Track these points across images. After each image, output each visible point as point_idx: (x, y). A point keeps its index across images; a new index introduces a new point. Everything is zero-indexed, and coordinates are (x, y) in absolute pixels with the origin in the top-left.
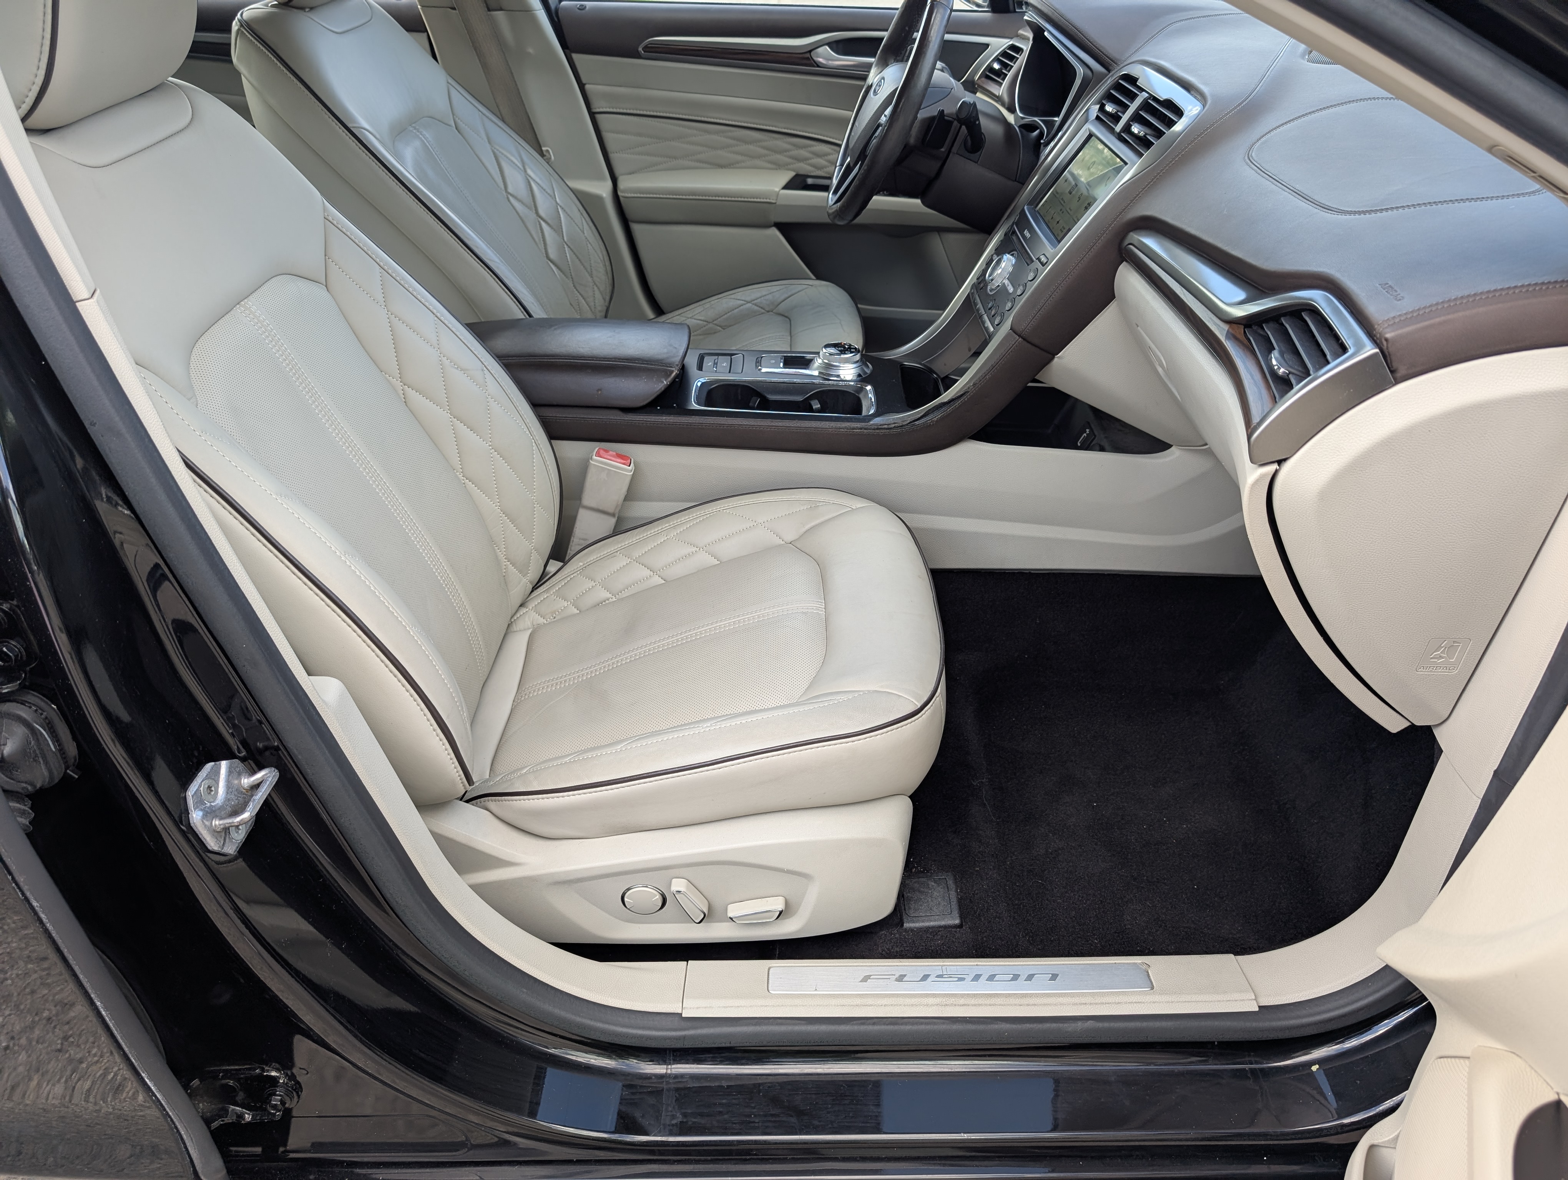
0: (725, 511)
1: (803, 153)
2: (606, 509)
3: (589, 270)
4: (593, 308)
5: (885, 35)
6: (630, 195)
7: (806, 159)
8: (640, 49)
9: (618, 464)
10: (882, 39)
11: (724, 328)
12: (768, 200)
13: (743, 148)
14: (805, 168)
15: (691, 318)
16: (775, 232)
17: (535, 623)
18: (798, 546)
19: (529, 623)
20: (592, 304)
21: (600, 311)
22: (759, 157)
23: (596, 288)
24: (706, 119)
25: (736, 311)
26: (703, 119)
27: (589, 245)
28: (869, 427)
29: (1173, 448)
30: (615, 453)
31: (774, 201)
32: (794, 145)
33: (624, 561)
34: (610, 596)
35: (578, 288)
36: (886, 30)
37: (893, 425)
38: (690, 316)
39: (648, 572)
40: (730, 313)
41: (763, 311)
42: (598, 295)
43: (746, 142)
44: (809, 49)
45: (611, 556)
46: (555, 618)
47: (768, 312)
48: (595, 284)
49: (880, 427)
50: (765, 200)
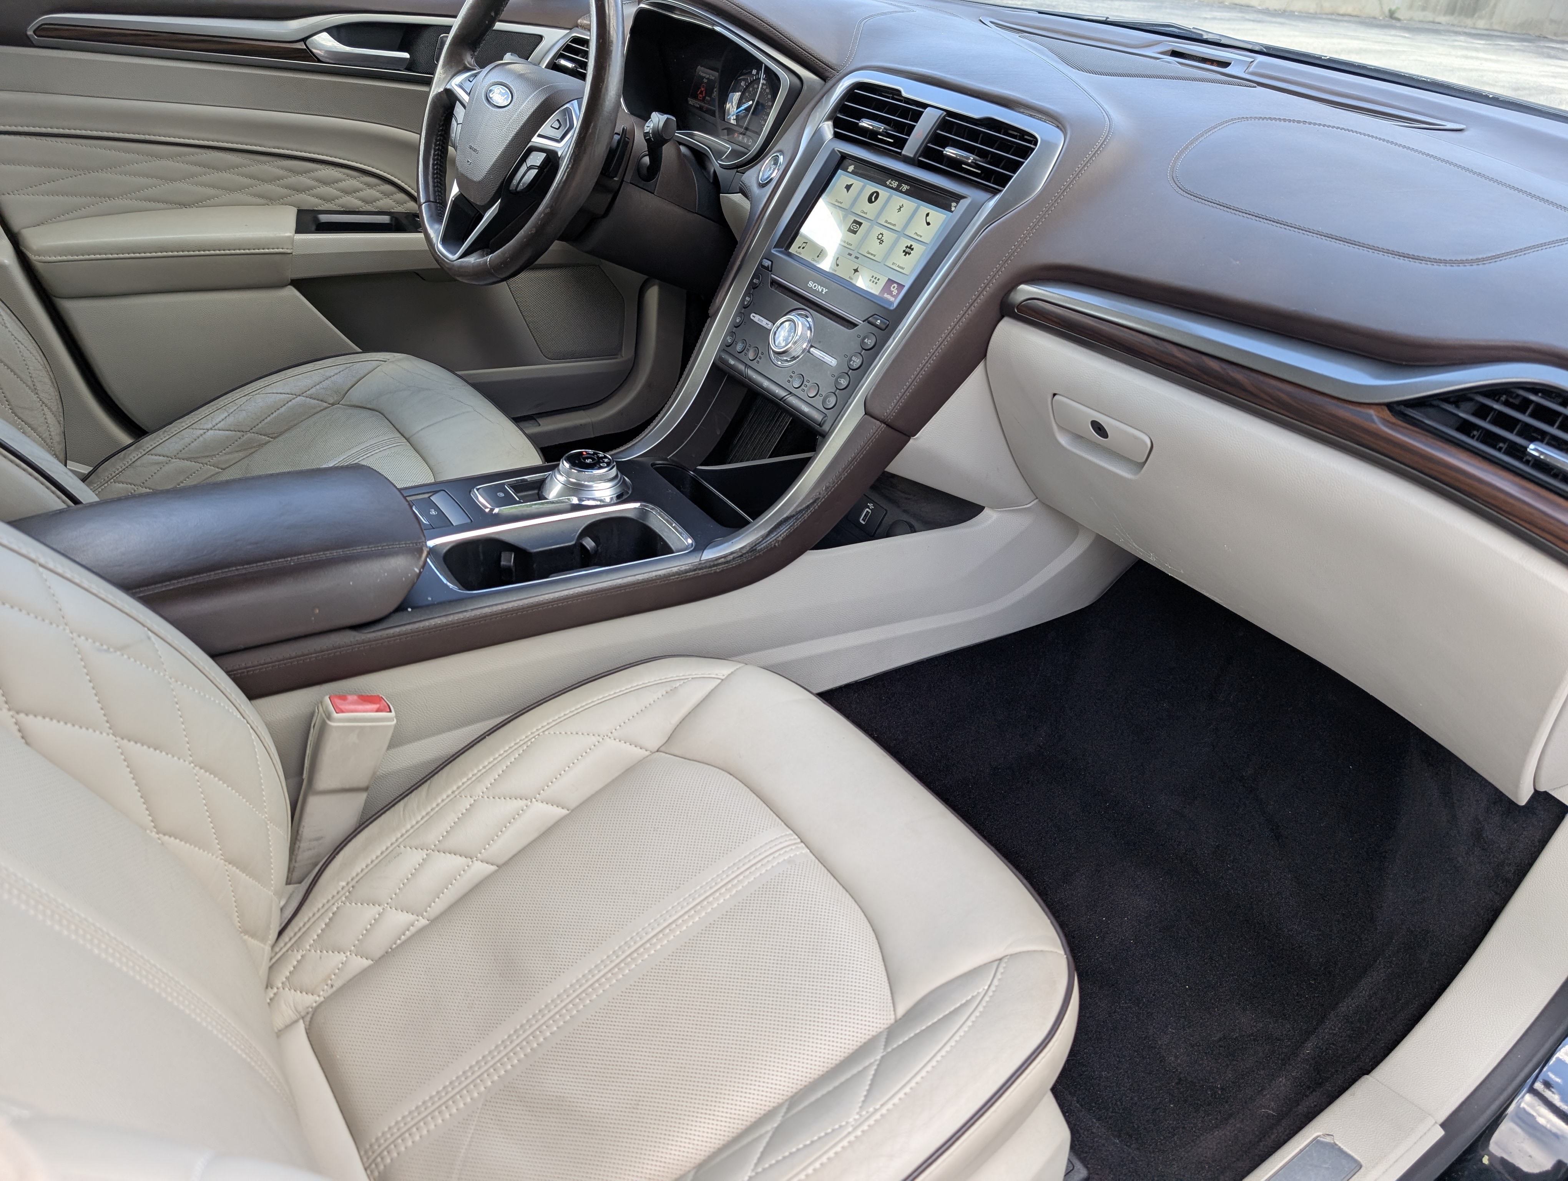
0: (546, 733)
1: (304, 180)
2: (355, 785)
3: (30, 383)
4: (48, 441)
5: (456, 23)
6: (53, 258)
7: (310, 188)
8: (30, 33)
9: (368, 714)
10: (448, 28)
11: (274, 438)
12: (281, 250)
13: (215, 176)
14: (310, 201)
15: (211, 429)
16: (292, 292)
17: (300, 1008)
18: (677, 753)
19: (291, 1012)
20: (46, 435)
21: (59, 443)
22: (240, 189)
23: (45, 409)
24: (152, 138)
25: (283, 409)
26: (147, 137)
27: (20, 345)
28: (704, 566)
29: (986, 511)
30: (355, 697)
31: (289, 251)
32: (290, 170)
33: (418, 856)
34: (414, 917)
35: (20, 415)
36: (455, 17)
37: (731, 557)
38: (210, 426)
39: (460, 861)
40: (275, 414)
41: (325, 405)
42: (51, 419)
43: (218, 169)
44: (303, 37)
45: (391, 856)
46: (332, 986)
47: (333, 405)
48: (43, 403)
49: (716, 563)
50: (276, 250)
